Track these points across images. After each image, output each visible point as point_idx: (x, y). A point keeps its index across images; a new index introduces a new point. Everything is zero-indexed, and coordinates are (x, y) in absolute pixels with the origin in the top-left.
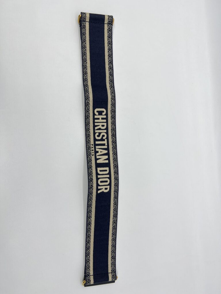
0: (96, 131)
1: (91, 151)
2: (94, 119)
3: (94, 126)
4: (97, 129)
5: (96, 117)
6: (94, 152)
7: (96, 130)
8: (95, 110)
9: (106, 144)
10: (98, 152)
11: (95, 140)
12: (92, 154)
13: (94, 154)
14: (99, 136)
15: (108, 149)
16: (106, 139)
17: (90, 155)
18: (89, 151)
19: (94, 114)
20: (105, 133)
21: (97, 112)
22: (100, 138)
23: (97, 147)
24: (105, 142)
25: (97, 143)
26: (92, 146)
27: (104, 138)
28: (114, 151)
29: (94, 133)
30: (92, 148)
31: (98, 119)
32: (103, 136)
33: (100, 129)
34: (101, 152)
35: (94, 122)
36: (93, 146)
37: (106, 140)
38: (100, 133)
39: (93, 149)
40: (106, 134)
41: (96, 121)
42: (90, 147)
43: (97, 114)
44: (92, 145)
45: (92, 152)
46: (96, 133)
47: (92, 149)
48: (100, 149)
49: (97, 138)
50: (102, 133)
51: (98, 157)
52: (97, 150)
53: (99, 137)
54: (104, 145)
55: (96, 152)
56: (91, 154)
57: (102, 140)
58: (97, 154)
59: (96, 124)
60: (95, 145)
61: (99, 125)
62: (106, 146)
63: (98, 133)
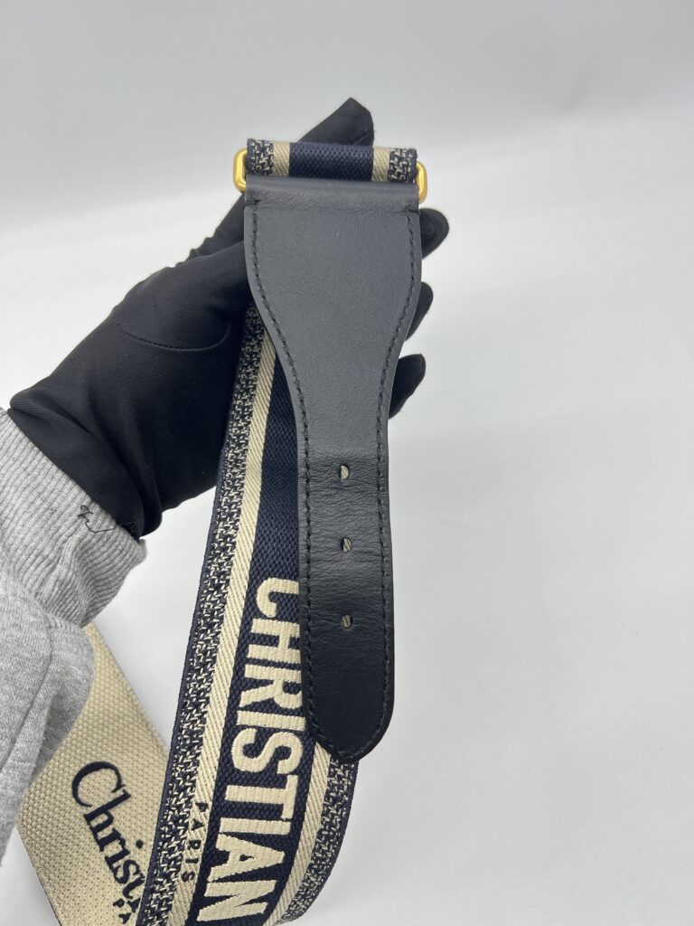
0: (243, 717)
1: (181, 847)
2: (246, 638)
3: (240, 683)
4: (254, 707)
5: (258, 626)
6: (198, 854)
7: (247, 708)
8: (259, 583)
9: (288, 812)
10: (222, 857)
11: (227, 774)
12: (185, 867)
13: (196, 868)
14: (252, 751)
15: (288, 844)
16: (292, 773)
17: (167, 876)
18: (171, 851)
19: (251, 611)
20: (296, 733)
21: (274, 596)
22: (261, 768)
23: (227, 824)
24: (285, 797)
25: (235, 793)
26: (195, 813)
27: (284, 767)
28: (324, 852)
29: (231, 729)
30: (197, 825)
31: (272, 641)
32: (283, 753)
33: (268, 706)
34: (243, 858)
35: (241, 660)
36: (204, 817)
37: (293, 781)
38: (263, 734)
39: (201, 835)
40: (302, 740)
41: (255, 651)
42: (184, 817)
43: (268, 608)
44: (202, 806)
45: (187, 854)
46: (244, 727)
47: (192, 835)
48: (241, 836)
49: (241, 762)
50: (276, 730)
51: (210, 891)
52: (222, 843)
53: (257, 755)
54: (273, 812)
55: (214, 857)
56: (179, 868)
57: (270, 778)
58: (216, 872)
59: (251, 671)
60: (222, 808)
61: (272, 682)
62: (287, 820)
63: (255, 730)
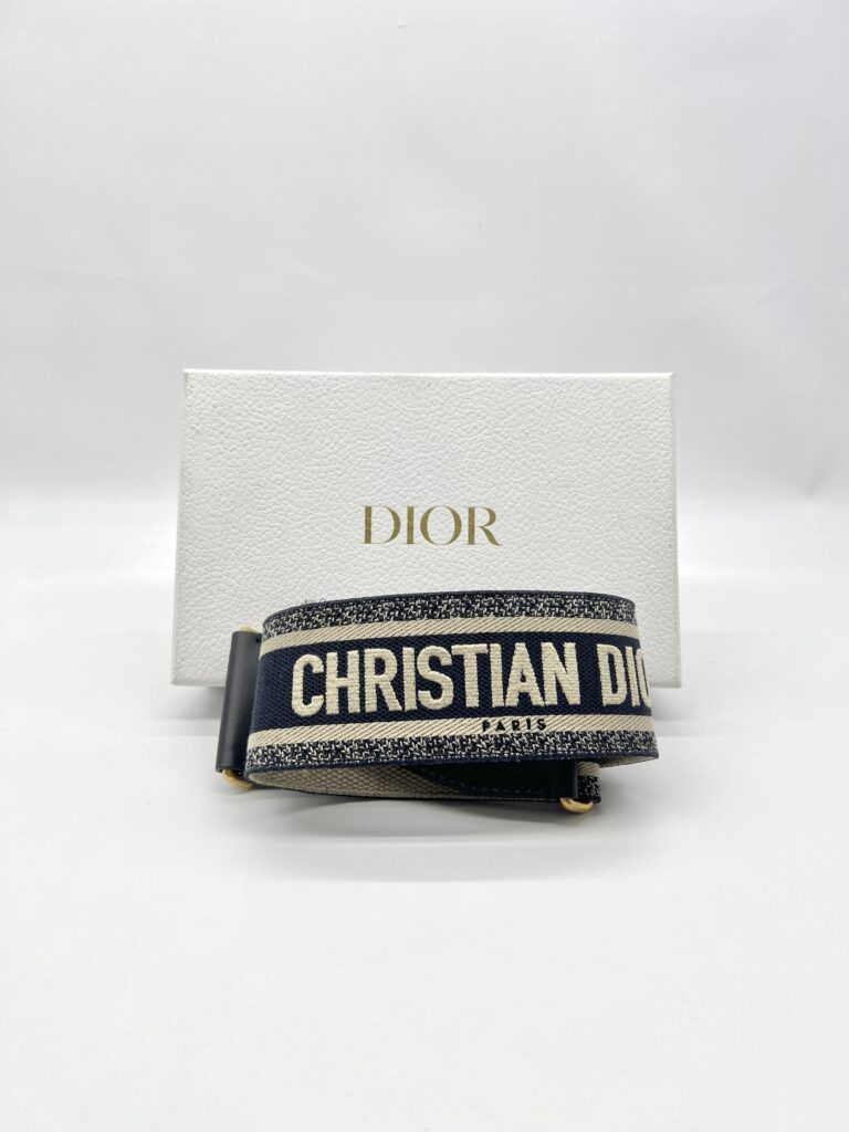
0: (410, 705)
1: (520, 736)
2: (344, 717)
3: (383, 714)
4: (400, 698)
5: (333, 708)
6: (522, 720)
7: (402, 702)
8: (299, 717)
9: (482, 647)
10: (524, 697)
11: (457, 709)
12: (535, 729)
13: (534, 719)
14: (436, 690)
15: (507, 641)
16: (449, 649)
17: (542, 742)
18: (522, 744)
19: (321, 718)
20: (416, 655)
21: (307, 701)
22: (449, 679)
23: (497, 701)
24: (469, 652)
25: (472, 700)
26: (492, 731)
27: (446, 660)
28: (514, 605)
29: (422, 713)
30: (500, 727)
31: (343, 692)
32: (435, 663)
33: (398, 684)
34: (523, 679)
35: (363, 717)
36: (494, 721)
37: (456, 648)
38: (422, 683)
39: (507, 721)
40: (422, 648)
41: (354, 706)
42: (496, 739)
43: (317, 701)
44: (486, 726)
45: (524, 729)
46: (418, 703)
47: (509, 730)
48: (506, 684)
49: (447, 697)
50: (417, 671)
51: (552, 699)
52: (513, 701)
53: (439, 685)
54: (484, 661)
55: (525, 706)
56: (535, 734)
57: (456, 670)
58: (536, 700)
59: (371, 706)
60: (486, 709)
61: (377, 686)
62: (489, 647)
63: (420, 692)
